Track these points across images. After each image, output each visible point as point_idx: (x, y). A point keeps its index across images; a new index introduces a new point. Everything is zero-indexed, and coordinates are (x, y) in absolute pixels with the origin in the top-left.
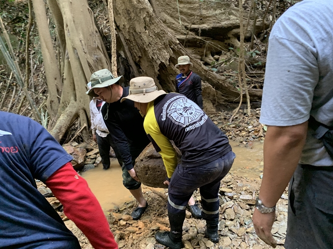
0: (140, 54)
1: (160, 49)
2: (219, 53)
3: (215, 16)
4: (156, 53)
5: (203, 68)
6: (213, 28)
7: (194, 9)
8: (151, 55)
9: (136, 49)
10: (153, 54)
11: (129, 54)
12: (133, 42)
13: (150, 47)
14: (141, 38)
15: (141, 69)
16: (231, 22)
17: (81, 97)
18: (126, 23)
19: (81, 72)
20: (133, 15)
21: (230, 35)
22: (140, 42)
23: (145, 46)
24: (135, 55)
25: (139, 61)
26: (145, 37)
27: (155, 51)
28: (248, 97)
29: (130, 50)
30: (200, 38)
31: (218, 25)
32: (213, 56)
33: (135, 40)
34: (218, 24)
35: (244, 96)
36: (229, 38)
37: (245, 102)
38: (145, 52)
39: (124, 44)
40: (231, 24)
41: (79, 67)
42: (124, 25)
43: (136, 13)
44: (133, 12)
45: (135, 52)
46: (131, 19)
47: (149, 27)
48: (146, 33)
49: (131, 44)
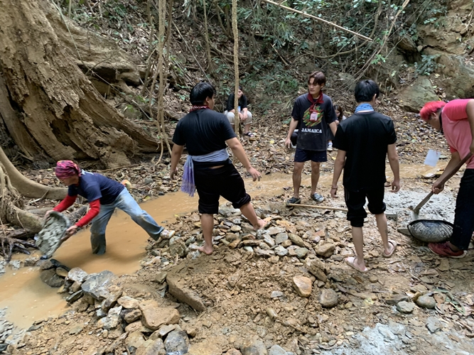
0: (27, 92)
1: (65, 88)
3: (104, 54)
4: (60, 93)
5: (118, 115)
7: (82, 42)
8: (51, 94)
10: (55, 93)
12: (19, 73)
13: (50, 84)
14: (37, 70)
15: (24, 112)
18: (11, 46)
20: (26, 38)
21: (118, 78)
22: (32, 75)
23: (42, 82)
24: (18, 93)
25: (24, 101)
26: (44, 70)
27: (58, 90)
29: (7, 84)
34: (108, 64)
35: (165, 145)
37: (166, 150)
40: (121, 66)
42: (6, 49)
43: (32, 35)
44: (27, 33)
45: (19, 89)
46: (20, 42)
47: (51, 58)
48: (45, 64)
49: (14, 77)
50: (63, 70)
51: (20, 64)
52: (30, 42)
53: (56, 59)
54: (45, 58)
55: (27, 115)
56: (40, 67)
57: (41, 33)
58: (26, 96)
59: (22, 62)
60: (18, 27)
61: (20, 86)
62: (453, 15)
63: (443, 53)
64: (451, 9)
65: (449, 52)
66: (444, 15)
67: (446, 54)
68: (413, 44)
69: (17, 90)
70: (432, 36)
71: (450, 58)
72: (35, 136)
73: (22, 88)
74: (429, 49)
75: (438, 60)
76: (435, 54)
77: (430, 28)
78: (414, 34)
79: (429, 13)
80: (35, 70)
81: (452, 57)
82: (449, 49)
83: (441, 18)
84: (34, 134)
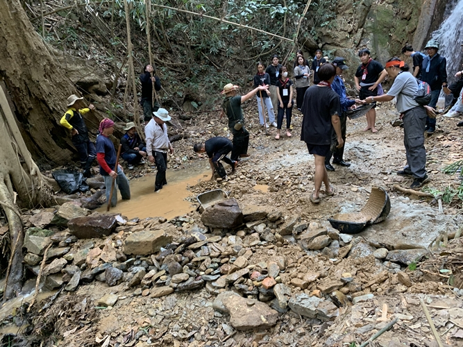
0: (31, 106)
4: (58, 104)
7: (60, 62)
9: (27, 99)
10: (55, 105)
12: (24, 91)
13: (50, 97)
18: (18, 68)
20: (29, 61)
22: (36, 92)
23: (43, 96)
25: (28, 114)
26: (45, 86)
27: (57, 102)
34: (82, 79)
36: (90, 93)
38: (43, 102)
40: (92, 80)
42: (14, 71)
43: (34, 59)
44: (30, 57)
45: (24, 103)
46: (25, 65)
47: (50, 76)
48: (45, 81)
49: (21, 94)
50: (59, 85)
51: (25, 83)
52: (32, 64)
53: (53, 76)
54: (45, 76)
55: (31, 126)
56: (41, 84)
57: (41, 56)
58: (30, 109)
59: (27, 81)
60: (23, 52)
61: (26, 102)
62: (340, 18)
63: (338, 48)
64: (338, 13)
65: (342, 47)
66: (334, 19)
67: (340, 48)
68: (315, 43)
69: (24, 105)
70: (328, 35)
71: (343, 51)
72: (38, 143)
73: (27, 102)
74: (327, 46)
75: (335, 54)
76: (333, 49)
77: (325, 30)
78: (315, 35)
79: (323, 18)
80: (38, 87)
81: (345, 50)
82: (341, 44)
83: (333, 21)
84: (37, 141)
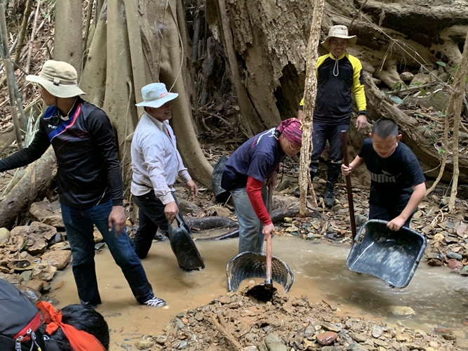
0: (249, 39)
1: (292, 36)
2: (414, 69)
4: (283, 43)
5: (373, 92)
6: (412, 14)
8: (271, 45)
9: (244, 27)
10: (277, 42)
11: (227, 35)
12: (242, 11)
13: (273, 28)
14: (259, 7)
15: (246, 69)
16: (453, 9)
17: (114, 102)
19: (123, 51)
21: (444, 36)
22: (255, 14)
23: (263, 25)
24: (240, 39)
25: (246, 53)
26: (268, 6)
27: (282, 39)
28: (457, 170)
29: (232, 27)
30: (381, 30)
31: (423, 10)
32: (400, 72)
33: (246, 8)
34: (425, 9)
35: (449, 168)
36: (442, 42)
37: (447, 181)
38: (261, 35)
39: (223, 11)
40: (451, 13)
41: (123, 40)
45: (241, 33)
49: (237, 16)
55: (249, 74)
58: (248, 45)
61: (242, 30)
72: (257, 107)
73: (245, 33)
84: (255, 103)
